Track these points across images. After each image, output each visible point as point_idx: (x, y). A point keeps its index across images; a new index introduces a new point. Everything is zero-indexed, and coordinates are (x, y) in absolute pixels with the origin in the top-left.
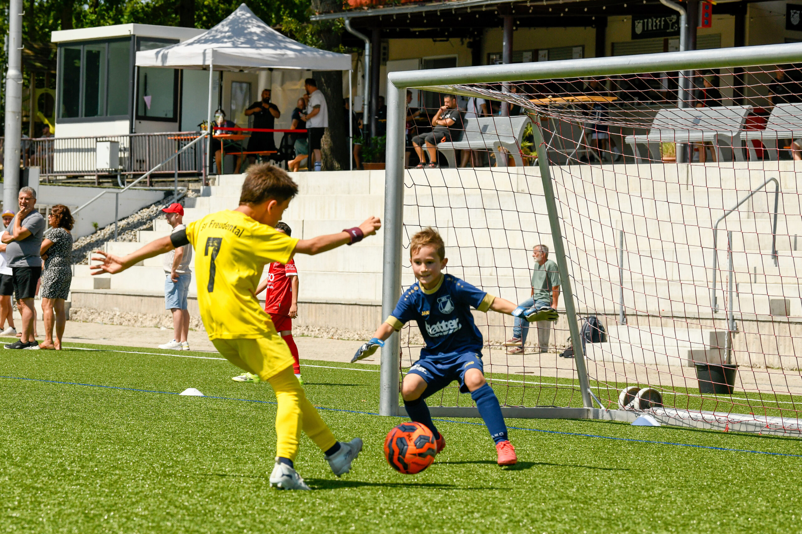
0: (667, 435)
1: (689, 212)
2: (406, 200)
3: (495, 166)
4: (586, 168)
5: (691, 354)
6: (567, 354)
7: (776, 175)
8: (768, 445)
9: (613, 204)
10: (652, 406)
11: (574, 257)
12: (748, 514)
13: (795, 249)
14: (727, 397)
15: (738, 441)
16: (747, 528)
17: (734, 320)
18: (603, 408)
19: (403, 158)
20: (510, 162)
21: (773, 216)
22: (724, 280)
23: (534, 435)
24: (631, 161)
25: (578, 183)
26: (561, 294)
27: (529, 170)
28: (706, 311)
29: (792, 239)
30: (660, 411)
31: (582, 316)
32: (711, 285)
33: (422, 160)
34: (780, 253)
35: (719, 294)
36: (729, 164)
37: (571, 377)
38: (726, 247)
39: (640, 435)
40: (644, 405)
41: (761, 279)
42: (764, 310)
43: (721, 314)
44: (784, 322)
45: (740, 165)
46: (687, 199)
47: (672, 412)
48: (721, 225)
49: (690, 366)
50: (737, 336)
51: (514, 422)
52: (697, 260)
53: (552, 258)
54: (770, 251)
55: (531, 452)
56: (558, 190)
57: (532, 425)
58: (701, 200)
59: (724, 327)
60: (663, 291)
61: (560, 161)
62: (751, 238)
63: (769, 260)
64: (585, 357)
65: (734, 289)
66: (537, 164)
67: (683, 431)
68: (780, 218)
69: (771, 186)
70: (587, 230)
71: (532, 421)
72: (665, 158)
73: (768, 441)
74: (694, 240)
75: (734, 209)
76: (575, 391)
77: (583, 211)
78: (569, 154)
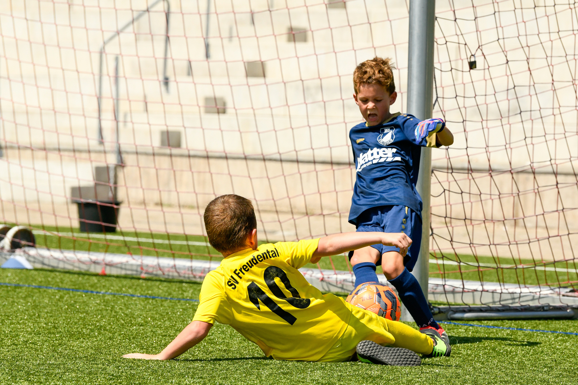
0: (40, 278)
8: (148, 288)
10: (25, 246)
12: (119, 361)
14: (109, 237)
15: (116, 285)
16: (116, 376)
17: (121, 153)
30: (32, 252)
35: (104, 124)
38: (112, 73)
39: (10, 278)
40: (15, 246)
47: (45, 253)
49: (72, 203)
67: (57, 274)
73: (149, 283)
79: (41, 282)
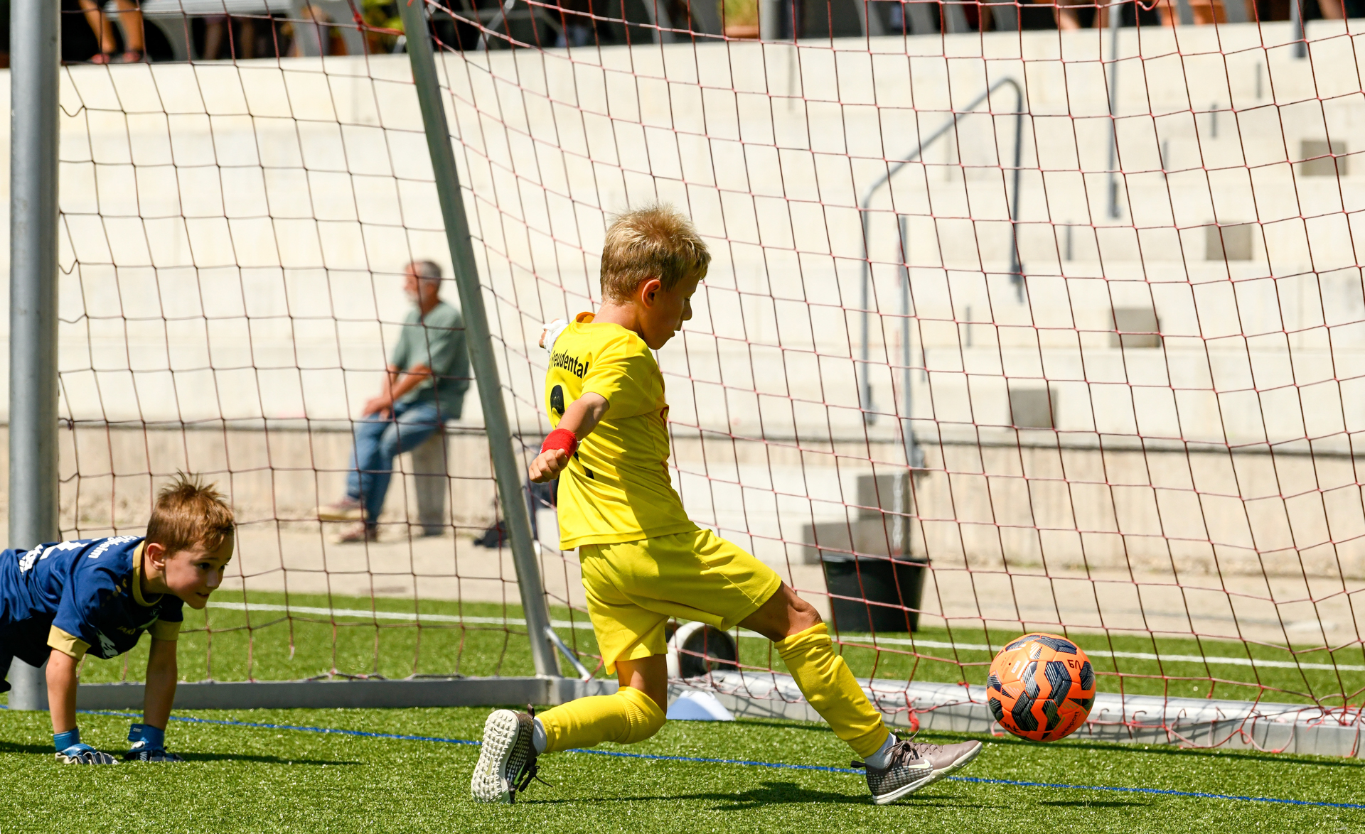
0: (752, 742)
1: (798, 166)
2: (66, 150)
3: (294, 55)
4: (530, 59)
5: (813, 532)
6: (493, 538)
7: (1015, 71)
8: (1009, 762)
9: (604, 151)
10: (711, 667)
11: (503, 287)
13: (1069, 257)
14: (903, 641)
17: (916, 443)
18: (586, 676)
19: (54, 39)
20: (334, 46)
21: (1009, 175)
22: (890, 340)
23: (411, 750)
24: (645, 38)
25: (512, 98)
26: (474, 385)
27: (381, 64)
28: (848, 421)
29: (1061, 231)
30: (731, 680)
31: (527, 441)
32: (857, 354)
33: (107, 45)
34: (1029, 269)
35: (880, 377)
36: (896, 43)
37: (497, 598)
38: (892, 254)
39: (683, 744)
40: (691, 668)
41: (983, 335)
42: (995, 415)
43: (886, 426)
44: (1045, 447)
45: (924, 45)
46: (791, 136)
48: (880, 201)
49: (809, 562)
50: (925, 483)
51: (357, 718)
52: (821, 290)
53: (450, 293)
54: (1006, 266)
55: (404, 795)
56: (457, 116)
57: (404, 724)
58: (826, 138)
59: (893, 462)
60: (736, 372)
61: (466, 40)
62: (956, 232)
63: (1003, 287)
64: (537, 546)
65: (916, 361)
66: (404, 50)
67: (793, 731)
68: (1030, 180)
69: (1004, 100)
70: (536, 217)
71: (404, 714)
72: (732, 29)
73: (1010, 750)
74: (811, 238)
75: (910, 160)
76: (512, 636)
77: (526, 168)
78: (485, 23)
79: (757, 751)
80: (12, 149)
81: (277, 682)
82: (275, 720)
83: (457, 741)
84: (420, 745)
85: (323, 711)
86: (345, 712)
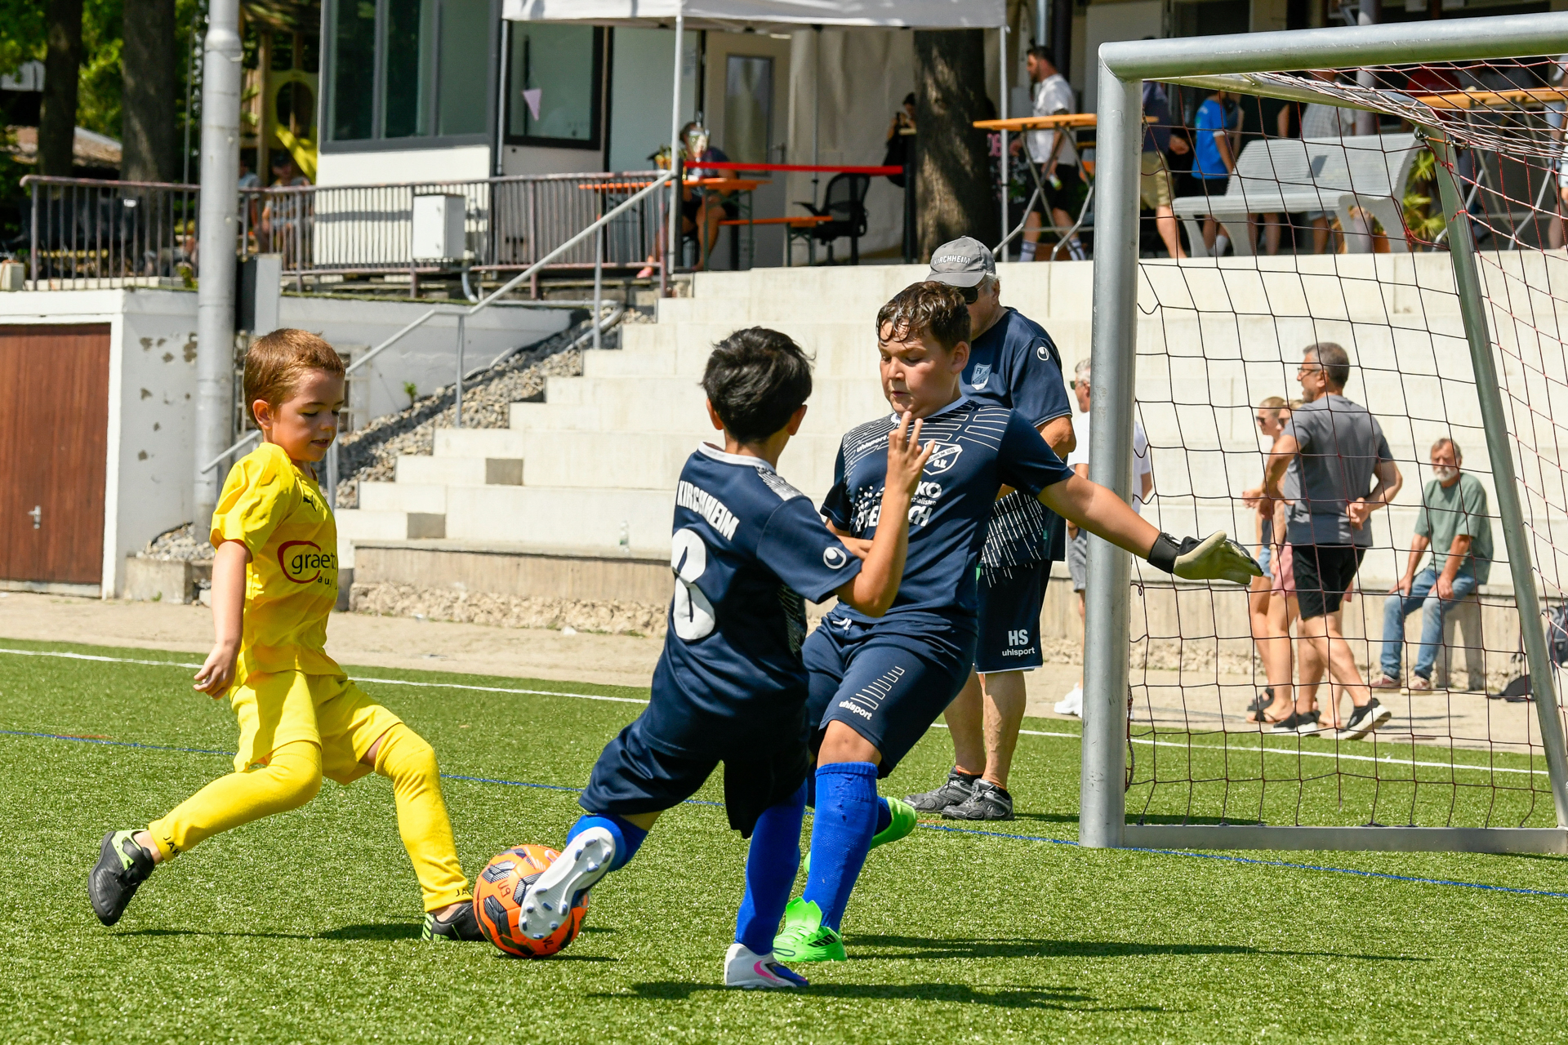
3: (1342, 252)
19: (1134, 243)
20: (1377, 243)
27: (1424, 261)
31: (1551, 605)
51: (1395, 862)
57: (1438, 868)
66: (1444, 247)
80: (1093, 341)
81: (1321, 826)
82: (1321, 862)
83: (1486, 887)
84: (1451, 888)
85: (1363, 853)
86: (1384, 856)
